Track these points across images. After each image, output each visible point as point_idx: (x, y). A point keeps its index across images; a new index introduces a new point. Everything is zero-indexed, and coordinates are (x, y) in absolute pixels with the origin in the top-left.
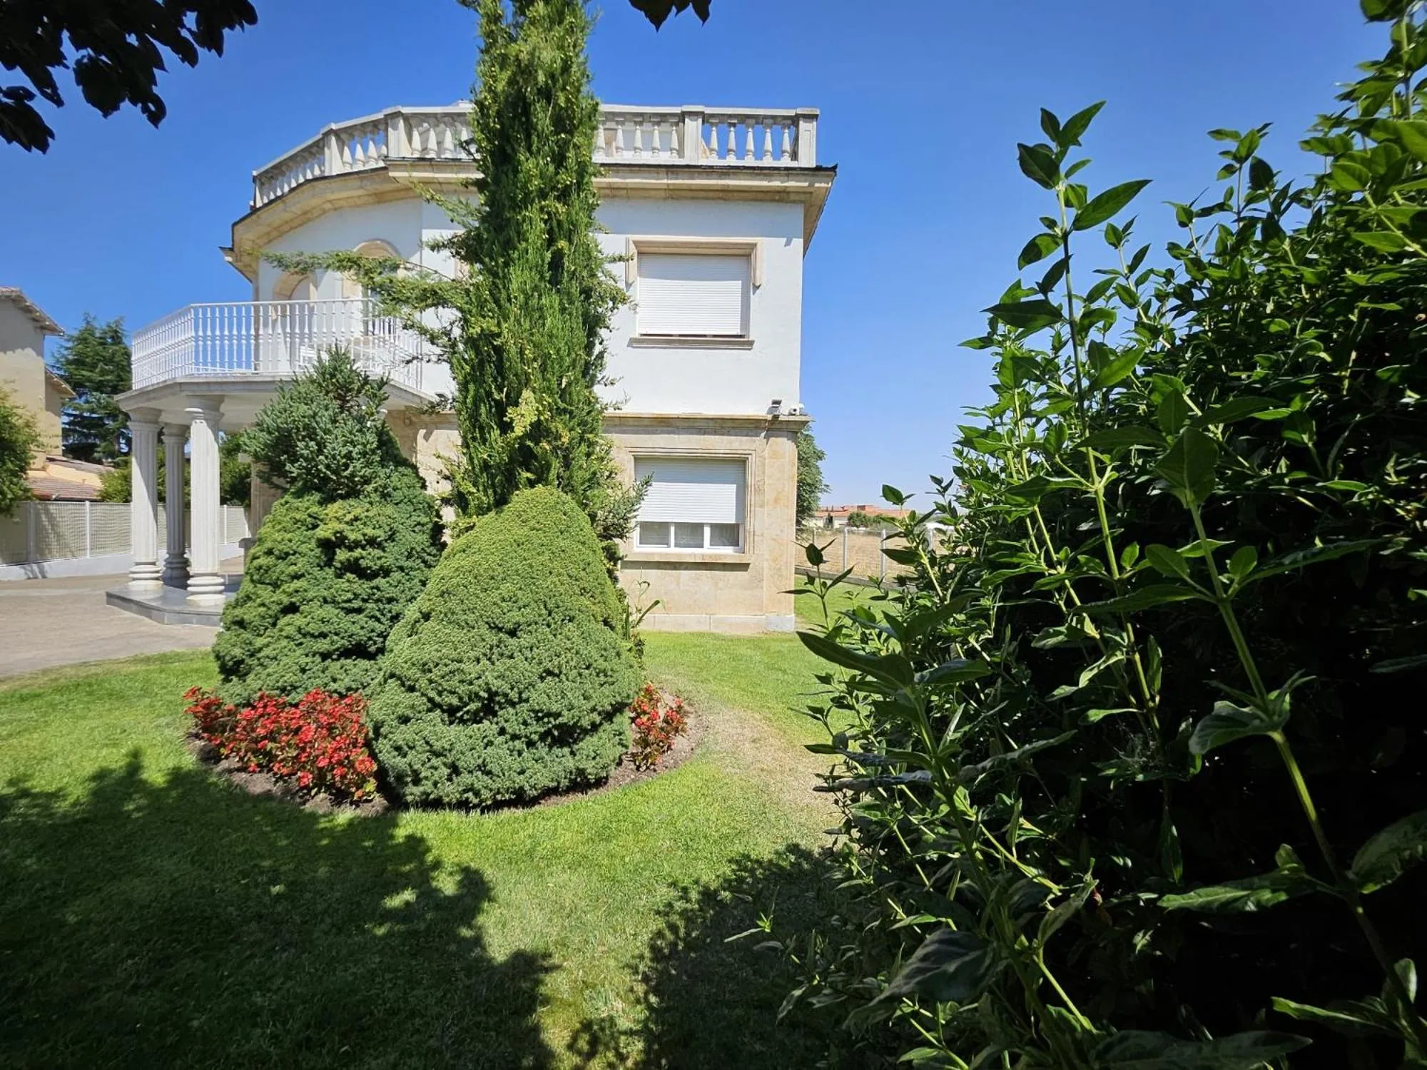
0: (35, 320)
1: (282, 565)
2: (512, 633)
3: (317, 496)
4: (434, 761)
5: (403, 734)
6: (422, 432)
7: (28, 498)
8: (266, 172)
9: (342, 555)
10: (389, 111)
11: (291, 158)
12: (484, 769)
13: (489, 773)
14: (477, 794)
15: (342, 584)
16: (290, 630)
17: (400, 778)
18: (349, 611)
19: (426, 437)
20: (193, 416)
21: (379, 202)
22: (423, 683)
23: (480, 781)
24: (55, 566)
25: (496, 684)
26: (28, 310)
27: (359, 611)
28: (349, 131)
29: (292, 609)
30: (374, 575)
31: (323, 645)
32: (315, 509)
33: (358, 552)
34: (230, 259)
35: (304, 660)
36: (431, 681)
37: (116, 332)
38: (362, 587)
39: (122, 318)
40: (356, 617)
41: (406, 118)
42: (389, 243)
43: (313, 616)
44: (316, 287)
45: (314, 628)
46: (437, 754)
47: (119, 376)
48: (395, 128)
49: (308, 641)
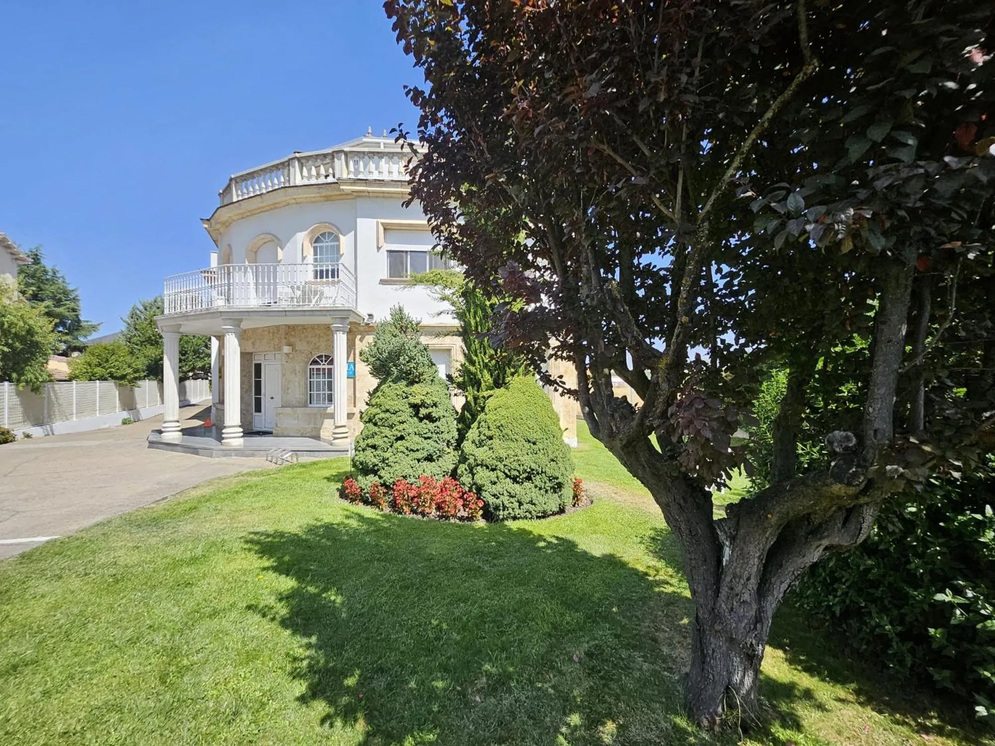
0: (12, 254)
1: (394, 417)
2: (534, 443)
3: (405, 383)
4: (512, 500)
5: (494, 489)
6: (359, 337)
7: (51, 381)
8: (242, 176)
9: (423, 411)
10: (336, 149)
11: (261, 170)
12: (531, 502)
13: (534, 504)
14: (530, 513)
15: (422, 425)
16: (402, 449)
17: (497, 508)
18: (426, 438)
19: (361, 340)
20: (228, 331)
21: (326, 201)
22: (501, 466)
23: (531, 507)
24: (59, 426)
25: (534, 466)
26: (8, 247)
27: (429, 438)
28: (308, 158)
29: (402, 438)
30: (436, 421)
31: (419, 455)
32: (405, 389)
33: (430, 410)
34: (206, 226)
35: (411, 463)
36: (505, 466)
37: (36, 255)
38: (431, 426)
39: (40, 245)
40: (429, 441)
41: (346, 154)
42: (333, 225)
43: (414, 441)
44: (282, 249)
45: (415, 447)
46: (512, 497)
47: (39, 287)
48: (339, 159)
49: (412, 454)
